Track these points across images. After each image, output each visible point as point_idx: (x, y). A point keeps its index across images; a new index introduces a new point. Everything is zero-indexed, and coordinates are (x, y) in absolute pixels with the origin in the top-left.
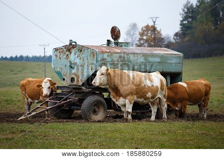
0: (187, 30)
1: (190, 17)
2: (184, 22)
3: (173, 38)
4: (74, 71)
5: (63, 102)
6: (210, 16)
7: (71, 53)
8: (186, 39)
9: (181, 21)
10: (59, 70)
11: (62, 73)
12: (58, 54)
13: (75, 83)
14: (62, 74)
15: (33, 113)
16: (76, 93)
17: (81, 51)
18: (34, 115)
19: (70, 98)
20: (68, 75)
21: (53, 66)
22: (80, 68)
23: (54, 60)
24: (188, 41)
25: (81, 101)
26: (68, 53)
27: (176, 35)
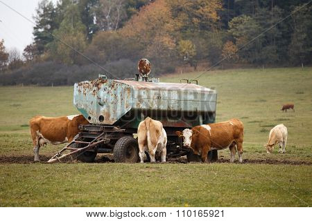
0: (45, 43)
1: (48, 22)
2: (40, 30)
3: (24, 54)
4: (103, 109)
5: (94, 143)
6: (80, 22)
7: (99, 89)
8: (42, 56)
9: (35, 28)
10: (83, 107)
11: (88, 110)
12: (82, 90)
13: (105, 122)
14: (88, 112)
15: (64, 155)
16: (108, 133)
17: (113, 86)
18: (64, 158)
19: (101, 140)
20: (95, 113)
21: (75, 103)
22: (111, 106)
23: (77, 96)
24: (47, 60)
25: (114, 142)
26: (95, 88)
27: (28, 49)
